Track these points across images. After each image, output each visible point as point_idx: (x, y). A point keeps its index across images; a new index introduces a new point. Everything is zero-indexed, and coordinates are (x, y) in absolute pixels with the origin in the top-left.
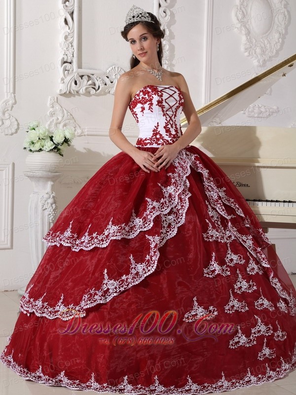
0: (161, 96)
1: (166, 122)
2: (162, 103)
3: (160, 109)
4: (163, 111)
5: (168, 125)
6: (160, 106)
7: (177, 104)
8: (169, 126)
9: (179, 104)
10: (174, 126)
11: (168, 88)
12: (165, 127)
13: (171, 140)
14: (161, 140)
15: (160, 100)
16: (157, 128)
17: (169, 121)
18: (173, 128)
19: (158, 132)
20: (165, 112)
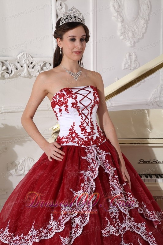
0: (76, 98)
1: (82, 121)
5: (84, 124)
7: (92, 103)
14: (76, 139)
15: (75, 102)
16: (73, 128)
17: (85, 119)
18: (89, 126)
19: (73, 131)
20: (81, 112)
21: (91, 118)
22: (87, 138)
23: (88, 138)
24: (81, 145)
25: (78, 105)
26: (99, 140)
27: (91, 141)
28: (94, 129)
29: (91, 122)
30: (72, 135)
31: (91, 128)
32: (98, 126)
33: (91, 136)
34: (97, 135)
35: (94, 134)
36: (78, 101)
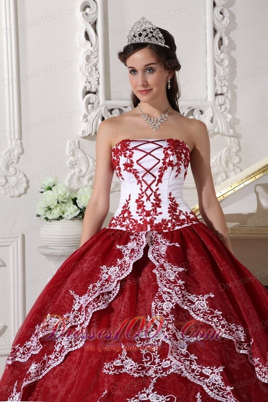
0: (130, 156)
1: (140, 192)
2: (131, 166)
3: (131, 175)
4: (137, 177)
5: (142, 197)
6: (130, 171)
7: (161, 165)
8: (144, 199)
9: (164, 163)
10: (152, 197)
12: (137, 201)
13: (141, 220)
14: (127, 220)
17: (146, 190)
20: (141, 179)
21: (157, 189)
25: (134, 168)
26: (168, 225)
27: (149, 226)
28: (160, 207)
29: (155, 196)
30: (124, 214)
31: (153, 205)
32: (177, 203)
33: (151, 217)
34: (166, 216)
35: (157, 215)
36: (135, 161)
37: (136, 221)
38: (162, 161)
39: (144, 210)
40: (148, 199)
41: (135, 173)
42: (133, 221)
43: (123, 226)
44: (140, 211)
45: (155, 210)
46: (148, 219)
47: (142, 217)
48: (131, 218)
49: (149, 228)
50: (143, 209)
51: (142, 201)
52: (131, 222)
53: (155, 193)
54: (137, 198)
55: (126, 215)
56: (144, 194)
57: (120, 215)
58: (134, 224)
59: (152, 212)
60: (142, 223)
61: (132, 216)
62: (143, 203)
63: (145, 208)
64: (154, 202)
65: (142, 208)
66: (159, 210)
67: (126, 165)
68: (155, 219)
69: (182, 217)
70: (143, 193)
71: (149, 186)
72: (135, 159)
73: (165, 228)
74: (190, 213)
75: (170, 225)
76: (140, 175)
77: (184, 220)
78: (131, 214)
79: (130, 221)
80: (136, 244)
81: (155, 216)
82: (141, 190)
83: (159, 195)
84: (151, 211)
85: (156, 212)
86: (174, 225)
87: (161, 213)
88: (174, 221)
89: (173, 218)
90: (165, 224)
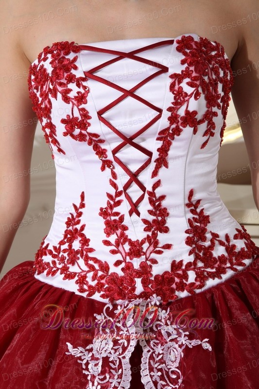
0: (81, 98)
1: (113, 192)
2: (84, 125)
5: (118, 203)
6: (81, 138)
8: (124, 208)
9: (173, 119)
10: (145, 207)
11: (132, 55)
12: (104, 213)
13: (117, 263)
14: (81, 262)
15: (77, 114)
16: (80, 214)
17: (127, 186)
18: (138, 214)
19: (78, 227)
20: (110, 157)
21: (157, 185)
22: (123, 265)
23: (128, 267)
24: (92, 290)
25: (90, 130)
26: (186, 277)
27: (138, 282)
28: (166, 230)
29: (152, 202)
30: (70, 241)
31: (148, 226)
32: (206, 213)
33: (143, 258)
34: (182, 253)
35: (160, 252)
36: (93, 114)
37: (105, 267)
38: (166, 114)
39: (123, 239)
40: (134, 209)
41: (96, 142)
42: (97, 266)
43: (70, 276)
44: (113, 238)
45: (153, 241)
46: (136, 263)
47: (118, 257)
48: (90, 255)
49: (139, 288)
50: (122, 235)
51: (117, 214)
52: (92, 268)
53: (152, 194)
54: (105, 206)
55: (77, 245)
56: (123, 197)
57: (62, 243)
58: (100, 273)
59: (145, 246)
60: (121, 274)
61: (91, 250)
62: (122, 219)
63: (126, 232)
64: (151, 218)
65: (119, 232)
66: (162, 238)
67: (70, 123)
68: (155, 262)
69: (219, 251)
70: (119, 194)
71: (134, 177)
72: (92, 106)
73: (181, 287)
74: (236, 237)
75: (192, 276)
76: (109, 147)
77: (222, 259)
78: (91, 245)
79: (87, 264)
80: (111, 344)
81: (153, 256)
82: (114, 185)
83: (163, 197)
84: (143, 242)
85: (156, 243)
86: (201, 277)
87: (168, 247)
88: (200, 264)
89: (197, 257)
90: (179, 276)
